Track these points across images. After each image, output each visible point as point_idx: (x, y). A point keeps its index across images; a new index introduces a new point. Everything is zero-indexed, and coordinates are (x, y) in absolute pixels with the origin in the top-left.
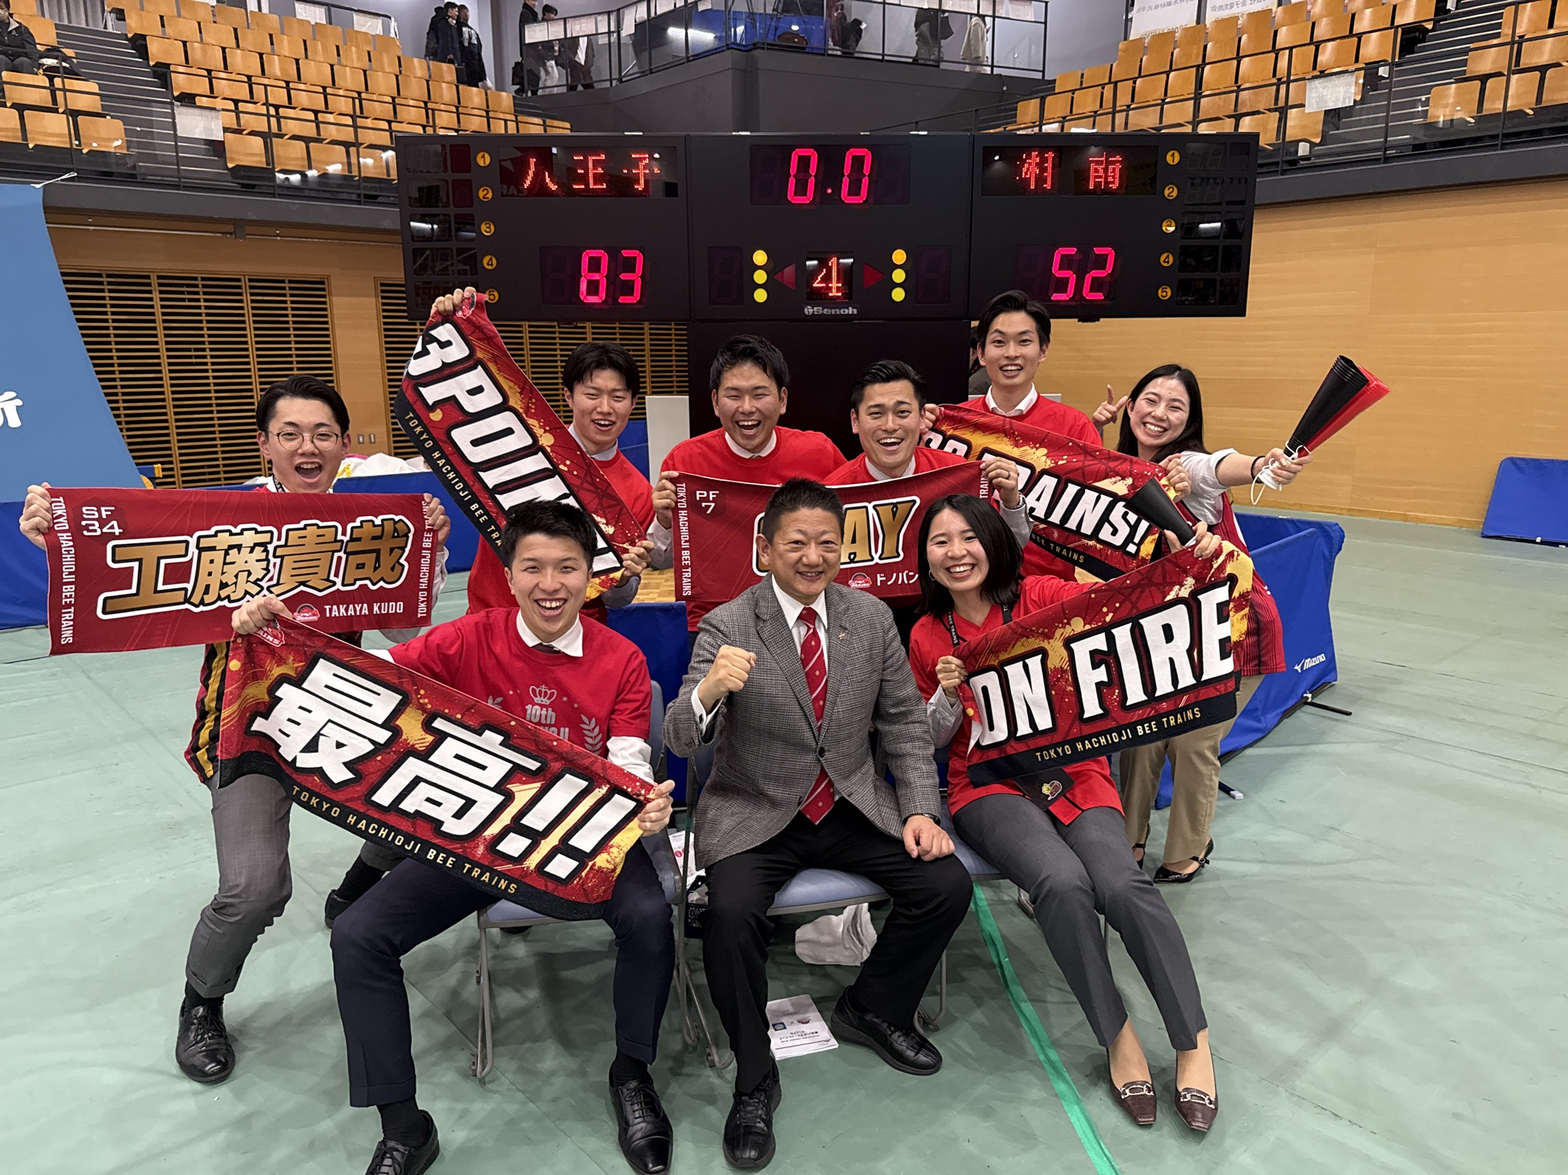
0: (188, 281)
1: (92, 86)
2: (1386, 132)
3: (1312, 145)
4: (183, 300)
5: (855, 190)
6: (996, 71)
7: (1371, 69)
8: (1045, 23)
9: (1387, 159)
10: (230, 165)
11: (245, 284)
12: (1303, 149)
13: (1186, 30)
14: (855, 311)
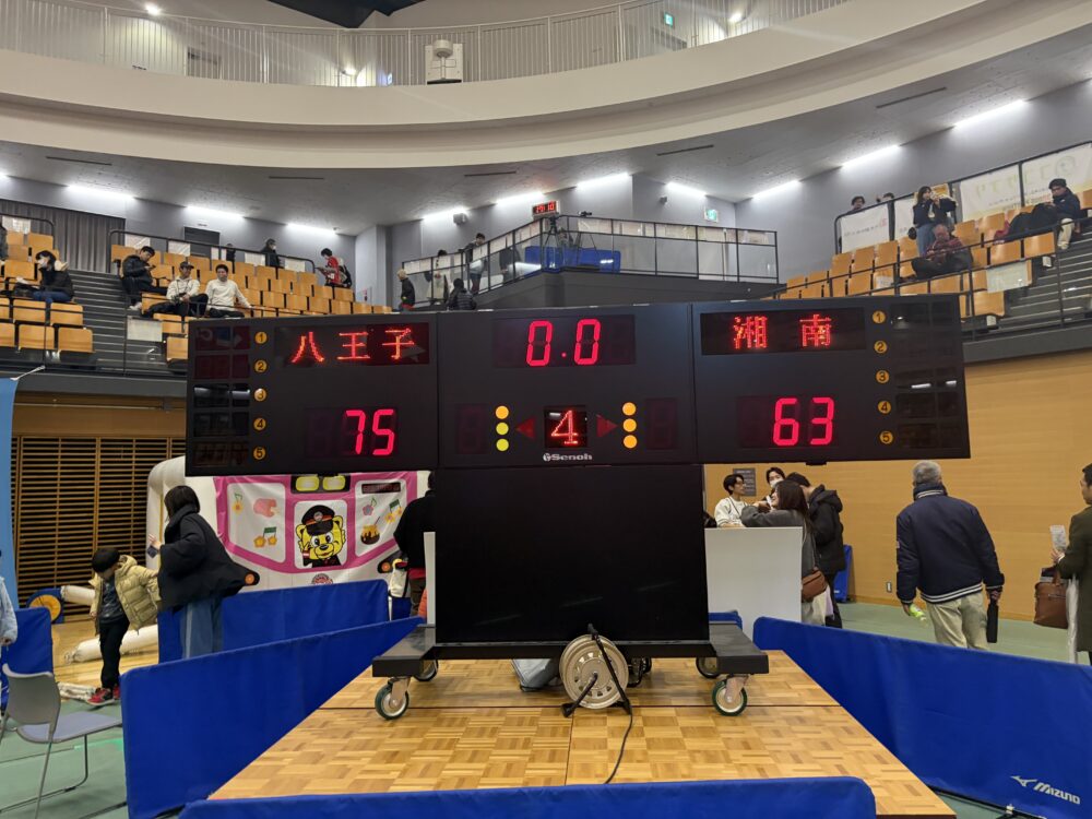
0: (126, 442)
1: (79, 308)
2: (1061, 305)
3: (998, 318)
4: (120, 457)
5: (586, 353)
6: (742, 279)
7: (1037, 261)
8: (776, 246)
9: (1067, 325)
10: (169, 359)
11: (169, 443)
12: (991, 321)
13: (883, 245)
14: (590, 458)
